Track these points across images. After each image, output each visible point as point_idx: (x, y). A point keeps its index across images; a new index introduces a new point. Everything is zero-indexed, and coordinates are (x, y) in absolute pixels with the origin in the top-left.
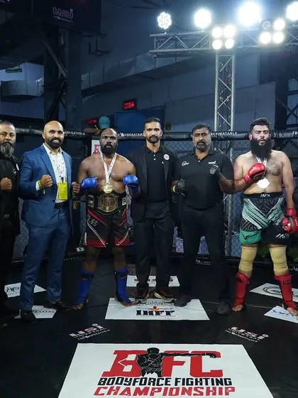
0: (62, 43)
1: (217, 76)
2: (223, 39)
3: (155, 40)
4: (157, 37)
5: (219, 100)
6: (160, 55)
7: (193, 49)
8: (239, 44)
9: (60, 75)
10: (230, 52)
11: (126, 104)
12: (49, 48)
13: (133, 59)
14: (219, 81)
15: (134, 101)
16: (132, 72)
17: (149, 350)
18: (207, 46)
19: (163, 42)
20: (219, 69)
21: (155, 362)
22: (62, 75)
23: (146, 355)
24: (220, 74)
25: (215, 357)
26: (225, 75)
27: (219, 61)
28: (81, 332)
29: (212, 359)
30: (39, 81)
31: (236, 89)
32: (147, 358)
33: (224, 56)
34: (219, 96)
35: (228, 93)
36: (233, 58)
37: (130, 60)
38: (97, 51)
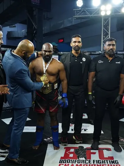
0: (35, 14)
1: (102, 27)
2: (106, 11)
3: (76, 12)
4: (77, 11)
5: (103, 37)
6: (77, 18)
7: (92, 15)
8: (113, 13)
9: (34, 27)
10: (108, 16)
11: (59, 40)
12: (29, 16)
13: (63, 21)
14: (104, 29)
15: (63, 39)
16: (62, 27)
17: (79, 147)
18: (98, 14)
19: (79, 12)
20: (104, 24)
21: (83, 153)
22: (35, 28)
23: (78, 149)
24: (104, 26)
25: (109, 151)
26: (106, 26)
27: (104, 20)
28: (49, 139)
29: (108, 151)
30: (23, 31)
31: (111, 33)
32: (79, 151)
33: (106, 18)
34: (103, 36)
35: (107, 34)
36: (110, 19)
37: (61, 22)
38: (47, 18)
